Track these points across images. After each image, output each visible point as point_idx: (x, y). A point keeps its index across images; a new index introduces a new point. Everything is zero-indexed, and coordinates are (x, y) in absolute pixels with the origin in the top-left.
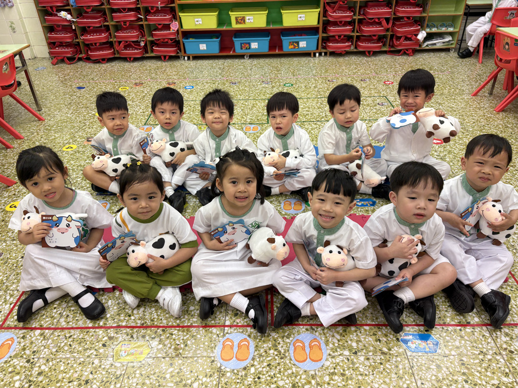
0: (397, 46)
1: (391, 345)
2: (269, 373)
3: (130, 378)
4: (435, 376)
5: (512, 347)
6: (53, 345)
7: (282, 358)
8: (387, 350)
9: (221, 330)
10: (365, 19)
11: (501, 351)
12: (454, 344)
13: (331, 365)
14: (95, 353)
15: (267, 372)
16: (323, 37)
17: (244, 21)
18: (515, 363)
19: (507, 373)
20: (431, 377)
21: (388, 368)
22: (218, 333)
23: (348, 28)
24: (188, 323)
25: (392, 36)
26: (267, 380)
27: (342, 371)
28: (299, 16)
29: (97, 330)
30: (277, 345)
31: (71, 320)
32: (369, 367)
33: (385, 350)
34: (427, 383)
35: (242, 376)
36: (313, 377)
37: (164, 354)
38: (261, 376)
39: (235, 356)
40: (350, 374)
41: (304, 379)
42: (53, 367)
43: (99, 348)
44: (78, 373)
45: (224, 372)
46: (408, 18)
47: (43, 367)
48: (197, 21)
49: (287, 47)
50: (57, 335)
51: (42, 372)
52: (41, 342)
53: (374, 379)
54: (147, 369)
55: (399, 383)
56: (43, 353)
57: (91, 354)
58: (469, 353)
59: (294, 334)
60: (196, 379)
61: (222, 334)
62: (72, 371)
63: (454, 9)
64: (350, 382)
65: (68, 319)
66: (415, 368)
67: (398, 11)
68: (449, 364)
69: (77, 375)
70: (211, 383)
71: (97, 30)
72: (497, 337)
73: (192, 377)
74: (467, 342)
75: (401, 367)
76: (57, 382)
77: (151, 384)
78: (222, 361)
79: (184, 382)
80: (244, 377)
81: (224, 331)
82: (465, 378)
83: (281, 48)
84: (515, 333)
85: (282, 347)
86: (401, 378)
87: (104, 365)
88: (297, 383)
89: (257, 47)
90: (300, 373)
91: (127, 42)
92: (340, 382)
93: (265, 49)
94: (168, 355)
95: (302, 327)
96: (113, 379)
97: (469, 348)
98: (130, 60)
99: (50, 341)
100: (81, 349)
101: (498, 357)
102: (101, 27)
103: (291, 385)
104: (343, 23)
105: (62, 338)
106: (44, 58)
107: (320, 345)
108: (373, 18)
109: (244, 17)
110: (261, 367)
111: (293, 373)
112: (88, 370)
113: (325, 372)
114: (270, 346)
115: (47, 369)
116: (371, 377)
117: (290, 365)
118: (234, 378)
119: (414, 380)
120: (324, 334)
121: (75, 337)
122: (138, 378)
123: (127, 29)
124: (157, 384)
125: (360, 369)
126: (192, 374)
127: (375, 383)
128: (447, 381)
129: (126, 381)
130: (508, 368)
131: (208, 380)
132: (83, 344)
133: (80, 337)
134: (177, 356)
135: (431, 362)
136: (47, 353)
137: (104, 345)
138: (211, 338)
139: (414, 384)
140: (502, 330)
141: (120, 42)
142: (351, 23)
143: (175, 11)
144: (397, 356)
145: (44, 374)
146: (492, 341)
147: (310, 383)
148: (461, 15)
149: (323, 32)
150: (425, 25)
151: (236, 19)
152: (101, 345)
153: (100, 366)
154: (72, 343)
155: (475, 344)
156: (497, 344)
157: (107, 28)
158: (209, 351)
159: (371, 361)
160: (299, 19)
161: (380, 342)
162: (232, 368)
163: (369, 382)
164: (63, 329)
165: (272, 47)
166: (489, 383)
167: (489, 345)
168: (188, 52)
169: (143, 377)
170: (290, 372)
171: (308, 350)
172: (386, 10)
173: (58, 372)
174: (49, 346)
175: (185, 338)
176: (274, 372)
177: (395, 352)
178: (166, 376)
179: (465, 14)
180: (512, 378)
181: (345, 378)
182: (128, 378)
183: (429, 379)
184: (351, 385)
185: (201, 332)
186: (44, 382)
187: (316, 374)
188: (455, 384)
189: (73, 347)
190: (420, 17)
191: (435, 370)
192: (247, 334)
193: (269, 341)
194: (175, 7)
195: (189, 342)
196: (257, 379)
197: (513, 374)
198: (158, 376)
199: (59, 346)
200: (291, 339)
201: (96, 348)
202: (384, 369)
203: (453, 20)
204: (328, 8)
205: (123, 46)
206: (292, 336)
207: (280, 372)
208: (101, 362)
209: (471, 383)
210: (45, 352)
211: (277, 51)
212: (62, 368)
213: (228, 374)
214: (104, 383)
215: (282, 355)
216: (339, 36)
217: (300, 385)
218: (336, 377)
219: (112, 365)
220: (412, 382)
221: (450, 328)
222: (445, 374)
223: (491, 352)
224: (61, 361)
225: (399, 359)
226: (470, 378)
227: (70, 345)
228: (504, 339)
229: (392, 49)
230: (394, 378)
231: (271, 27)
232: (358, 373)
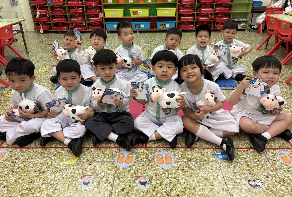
0: (217, 27)
1: (209, 157)
2: (143, 169)
3: (68, 170)
4: (233, 171)
5: (275, 158)
6: (27, 155)
7: (150, 162)
8: (207, 159)
9: (118, 150)
10: (200, 13)
11: (269, 160)
12: (243, 156)
13: (177, 166)
14: (49, 159)
16: (178, 22)
17: (137, 13)
18: (276, 166)
19: (272, 170)
20: (231, 171)
21: (207, 167)
22: (116, 151)
23: (191, 17)
24: (100, 146)
25: (214, 22)
26: (142, 172)
27: (182, 168)
28: (166, 11)
29: (51, 149)
30: (148, 156)
31: (37, 144)
32: (197, 167)
33: (206, 159)
34: (228, 174)
35: (128, 170)
36: (167, 171)
37: (87, 160)
38: (138, 170)
39: (125, 161)
40: (187, 169)
41: (162, 172)
42: (26, 165)
43: (52, 157)
45: (119, 168)
46: (222, 13)
47: (20, 165)
48: (113, 13)
49: (160, 27)
50: (29, 151)
51: (20, 167)
52: (20, 154)
54: (77, 167)
55: (213, 174)
56: (21, 159)
57: (47, 159)
58: (251, 161)
59: (157, 152)
60: (103, 171)
61: (118, 151)
62: (36, 167)
63: (246, 10)
64: (186, 173)
65: (36, 144)
66: (222, 167)
67: (217, 10)
68: (241, 165)
69: (39, 169)
70: (111, 173)
71: (60, 17)
72: (267, 154)
73: (101, 170)
74: (250, 156)
75: (214, 166)
76: (27, 172)
77: (78, 173)
78: (117, 163)
79: (97, 172)
80: (129, 171)
81: (120, 150)
82: (249, 172)
83: (156, 28)
84: (277, 152)
85: (151, 157)
86: (214, 171)
87: (53, 164)
88: (158, 173)
89: (144, 27)
90: (160, 169)
91: (76, 23)
92: (181, 173)
93: (148, 28)
94: (89, 160)
95: (161, 148)
96: (58, 170)
97: (251, 159)
99: (25, 153)
100: (42, 157)
101: (267, 163)
102: (63, 15)
103: (154, 174)
104: (187, 15)
105: (32, 152)
106: (32, 32)
107: (171, 157)
108: (204, 13)
109: (137, 11)
110: (138, 166)
111: (156, 169)
112: (45, 166)
113: (173, 169)
114: (144, 157)
115: (22, 166)
116: (198, 171)
117: (154, 165)
118: (123, 171)
119: (221, 173)
120: (174, 152)
121: (39, 152)
122: (72, 170)
123: (77, 17)
124: (82, 173)
125: (192, 167)
126: (101, 169)
127: (200, 173)
128: (239, 173)
129: (65, 172)
130: (273, 168)
131: (110, 172)
132: (43, 155)
133: (42, 152)
134: (94, 161)
135: (230, 165)
137: (54, 156)
138: (112, 153)
139: (221, 174)
140: (270, 151)
141: (72, 24)
142: (193, 15)
143: (102, 9)
144: (212, 162)
145: (21, 168)
146: (264, 156)
147: (165, 173)
148: (250, 12)
149: (178, 20)
150: (231, 17)
151: (133, 12)
152: (53, 156)
153: (52, 165)
154: (37, 154)
155: (254, 157)
156: (267, 157)
157: (66, 17)
158: (111, 159)
159: (198, 164)
160: (166, 13)
161: (203, 156)
162: (123, 167)
163: (197, 173)
164: (32, 148)
165: (151, 27)
166: (262, 175)
167: (263, 157)
168: (107, 29)
169: (75, 170)
170: (154, 168)
171: (164, 159)
172: (210, 9)
173: (28, 167)
174: (24, 155)
175: (98, 153)
176: (146, 169)
177: (211, 160)
178: (87, 170)
179: (252, 12)
181: (184, 171)
183: (229, 172)
184: (187, 174)
185: (107, 150)
186: (20, 172)
187: (168, 170)
188: (244, 174)
189: (38, 156)
190: (229, 13)
191: (233, 168)
192: (132, 151)
193: (144, 154)
194: (101, 6)
195: (100, 155)
196: (136, 172)
197: (275, 171)
198: (83, 170)
199: (30, 156)
200: (155, 154)
201: (50, 157)
202: (205, 167)
203: (245, 15)
204: (180, 7)
205: (74, 25)
206: (156, 152)
207: (149, 169)
208: (52, 163)
209: (252, 174)
210: (22, 158)
211: (154, 29)
212: (31, 166)
213: (121, 169)
214: (53, 173)
215: (150, 161)
216: (187, 22)
217: (159, 174)
218: (179, 171)
219: (58, 164)
220: (220, 173)
221: (241, 150)
222: (238, 170)
223: (263, 161)
224: (30, 163)
225: (213, 163)
226: (252, 172)
227: (36, 155)
228: (271, 155)
229: (214, 29)
230: (210, 171)
231: (151, 16)
232: (191, 169)
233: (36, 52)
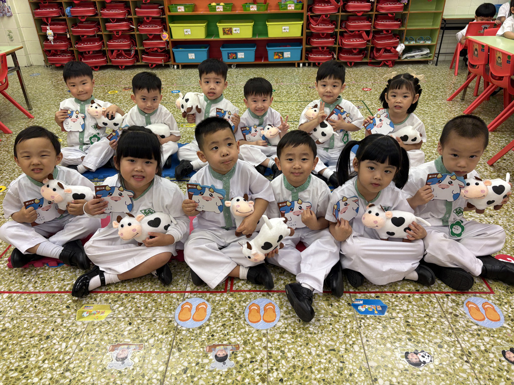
0: (377, 58)
1: (342, 308)
2: (223, 332)
3: (90, 335)
4: (381, 334)
5: (457, 311)
6: (19, 306)
7: (236, 319)
8: (337, 313)
9: (181, 295)
10: (346, 32)
11: (447, 315)
12: (401, 308)
13: (283, 326)
14: (58, 313)
15: (221, 331)
16: (306, 48)
17: (231, 31)
18: (458, 325)
19: (450, 333)
20: (377, 335)
21: (336, 328)
22: (178, 297)
23: (330, 40)
24: (150, 289)
25: (372, 48)
26: (220, 337)
27: (292, 330)
28: (283, 28)
29: (63, 294)
30: (234, 308)
31: (39, 285)
32: (319, 327)
33: (336, 313)
34: (372, 340)
35: (196, 334)
36: (264, 335)
37: (125, 315)
38: (215, 334)
39: (192, 317)
40: (300, 332)
41: (255, 337)
42: (17, 325)
43: (63, 309)
44: (40, 330)
45: (180, 330)
46: (387, 31)
47: (7, 325)
48: (186, 32)
49: (273, 57)
50: (23, 298)
51: (6, 329)
52: (8, 303)
53: (323, 337)
54: (107, 328)
55: (346, 340)
56: (9, 312)
57: (54, 314)
58: (415, 316)
59: (250, 299)
60: (152, 336)
61: (182, 299)
62: (34, 328)
63: (431, 24)
64: (299, 339)
65: (36, 285)
66: (362, 328)
67: (378, 25)
68: (395, 325)
69: (39, 331)
70: (166, 339)
71: (91, 39)
72: (444, 303)
73: (148, 334)
74: (414, 307)
75: (349, 326)
76: (19, 338)
77: (108, 340)
78: (178, 321)
79: (141, 338)
80: (198, 335)
81: (184, 296)
82: (408, 336)
83: (266, 58)
84: (461, 300)
85: (238, 310)
86: (348, 336)
87: (65, 323)
88: (249, 340)
89: (243, 57)
90: (253, 332)
91: (119, 50)
92: (290, 340)
93: (251, 59)
94: (129, 315)
95: (258, 293)
96: (73, 335)
97: (416, 312)
98: (122, 68)
99: (17, 303)
100: (45, 309)
101: (443, 320)
102: (94, 36)
103: (242, 341)
104: (325, 35)
105: (28, 301)
106: (39, 66)
107: (274, 309)
108: (353, 31)
109: (231, 28)
110: (215, 327)
111: (245, 332)
112: (50, 327)
113: (276, 331)
114: (227, 309)
115: (11, 327)
116: (320, 335)
117: (243, 325)
118: (188, 335)
119: (360, 338)
120: (279, 299)
121: (41, 300)
122: (97, 334)
123: (119, 38)
124: (115, 340)
125: (310, 329)
126: (150, 332)
127: (323, 340)
128: (391, 339)
129: (85, 337)
130: (452, 329)
131: (164, 337)
132: (47, 306)
133: (46, 300)
134: (137, 316)
135: (378, 323)
136: (13, 313)
137: (68, 307)
138: (171, 302)
139: (360, 341)
140: (450, 297)
141: (112, 51)
142: (333, 36)
143: (165, 23)
144: (346, 318)
146: (439, 307)
147: (261, 340)
148: (438, 29)
149: (307, 44)
150: (404, 39)
151: (224, 30)
152: (64, 307)
153: (62, 325)
154: (37, 305)
155: (421, 309)
156: (443, 308)
157: (101, 37)
158: (168, 313)
159: (322, 322)
160: (283, 31)
161: (332, 307)
162: (188, 327)
163: (317, 339)
164: (30, 293)
165: (258, 57)
166: (431, 342)
167: (435, 309)
168: (177, 61)
169: (102, 334)
170: (243, 331)
171: (262, 313)
172: (366, 23)
173: (21, 329)
174: (15, 307)
175: (146, 302)
176: (228, 331)
177: (345, 314)
178: (124, 333)
179: (442, 28)
180: (454, 337)
181: (295, 336)
182: (88, 334)
183: (374, 337)
184: (300, 341)
185: (162, 297)
186: (6, 337)
187: (267, 333)
188: (399, 341)
189: (38, 308)
190: (399, 30)
191: (381, 329)
192: (206, 298)
193: (226, 304)
194: (165, 18)
195: (149, 305)
196: (210, 337)
197: (455, 335)
198: (117, 333)
199: (25, 307)
200: (247, 303)
201: (60, 309)
202: (333, 329)
203: (430, 33)
204: (311, 21)
205: (116, 55)
206: (249, 300)
207: (233, 331)
208: (63, 321)
209: (414, 341)
210: (11, 312)
211: (263, 61)
212: (25, 326)
213: (184, 332)
214: (64, 339)
215: (237, 317)
216: (323, 48)
217: (251, 341)
218: (287, 336)
219: (73, 323)
220: (358, 339)
221: (399, 295)
222: (390, 333)
223: (436, 315)
224: (25, 320)
225: (348, 320)
226: (414, 336)
227: (35, 307)
228: (450, 304)
229: (372, 61)
230: (341, 336)
231: (257, 38)
232: (308, 332)
233: (45, 107)
